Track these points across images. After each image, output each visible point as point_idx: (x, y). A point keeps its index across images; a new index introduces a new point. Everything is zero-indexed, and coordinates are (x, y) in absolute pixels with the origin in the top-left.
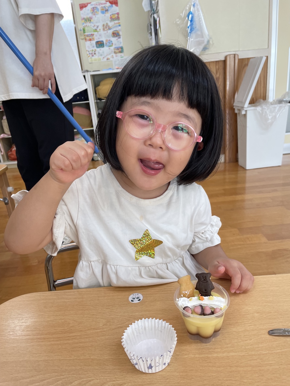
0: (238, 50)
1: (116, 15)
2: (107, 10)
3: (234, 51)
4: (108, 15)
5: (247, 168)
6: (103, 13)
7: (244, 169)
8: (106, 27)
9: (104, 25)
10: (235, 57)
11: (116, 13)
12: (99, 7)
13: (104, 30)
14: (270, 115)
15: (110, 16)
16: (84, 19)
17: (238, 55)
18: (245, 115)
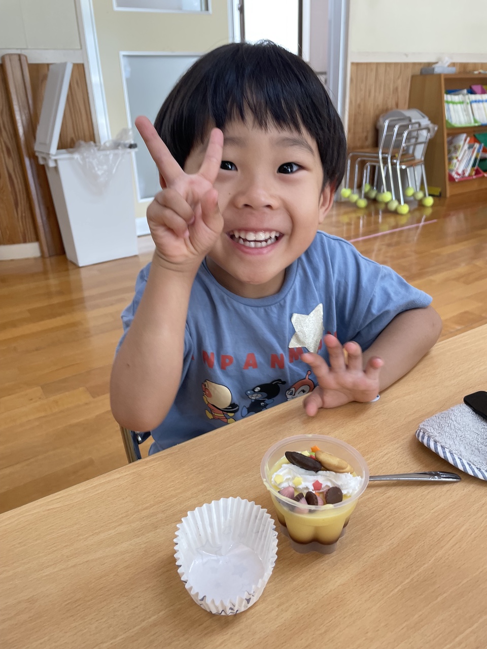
0: (25, 47)
3: (17, 49)
5: (81, 264)
7: (76, 266)
10: (20, 60)
14: (99, 169)
17: (26, 57)
18: (56, 169)
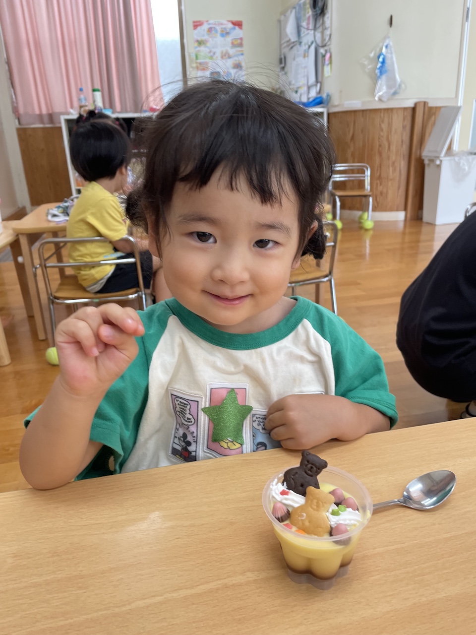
0: (429, 98)
1: (239, 41)
2: (228, 33)
3: (424, 98)
4: (229, 39)
6: (222, 35)
7: (432, 225)
8: (226, 56)
9: (222, 52)
10: (425, 105)
11: (239, 37)
12: (219, 28)
13: (222, 57)
15: (230, 41)
16: (197, 41)
17: (428, 103)
18: (440, 166)
